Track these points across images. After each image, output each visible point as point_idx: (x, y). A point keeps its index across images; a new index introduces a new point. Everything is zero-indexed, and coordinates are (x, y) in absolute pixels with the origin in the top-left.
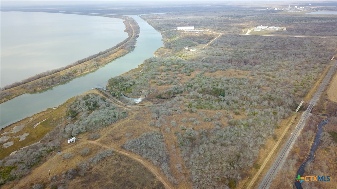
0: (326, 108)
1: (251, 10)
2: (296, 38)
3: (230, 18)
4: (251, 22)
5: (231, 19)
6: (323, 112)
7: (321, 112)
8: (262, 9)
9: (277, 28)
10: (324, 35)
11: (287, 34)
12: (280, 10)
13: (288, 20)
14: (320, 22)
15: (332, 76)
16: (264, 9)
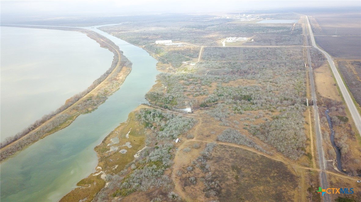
0: (323, 102)
1: (205, 19)
2: (267, 48)
3: (194, 29)
4: (217, 32)
5: (196, 30)
6: (323, 105)
7: (321, 105)
8: (215, 18)
9: (245, 39)
10: (286, 45)
11: (258, 45)
12: (231, 19)
13: (248, 30)
14: (275, 31)
15: (314, 79)
16: (217, 18)
